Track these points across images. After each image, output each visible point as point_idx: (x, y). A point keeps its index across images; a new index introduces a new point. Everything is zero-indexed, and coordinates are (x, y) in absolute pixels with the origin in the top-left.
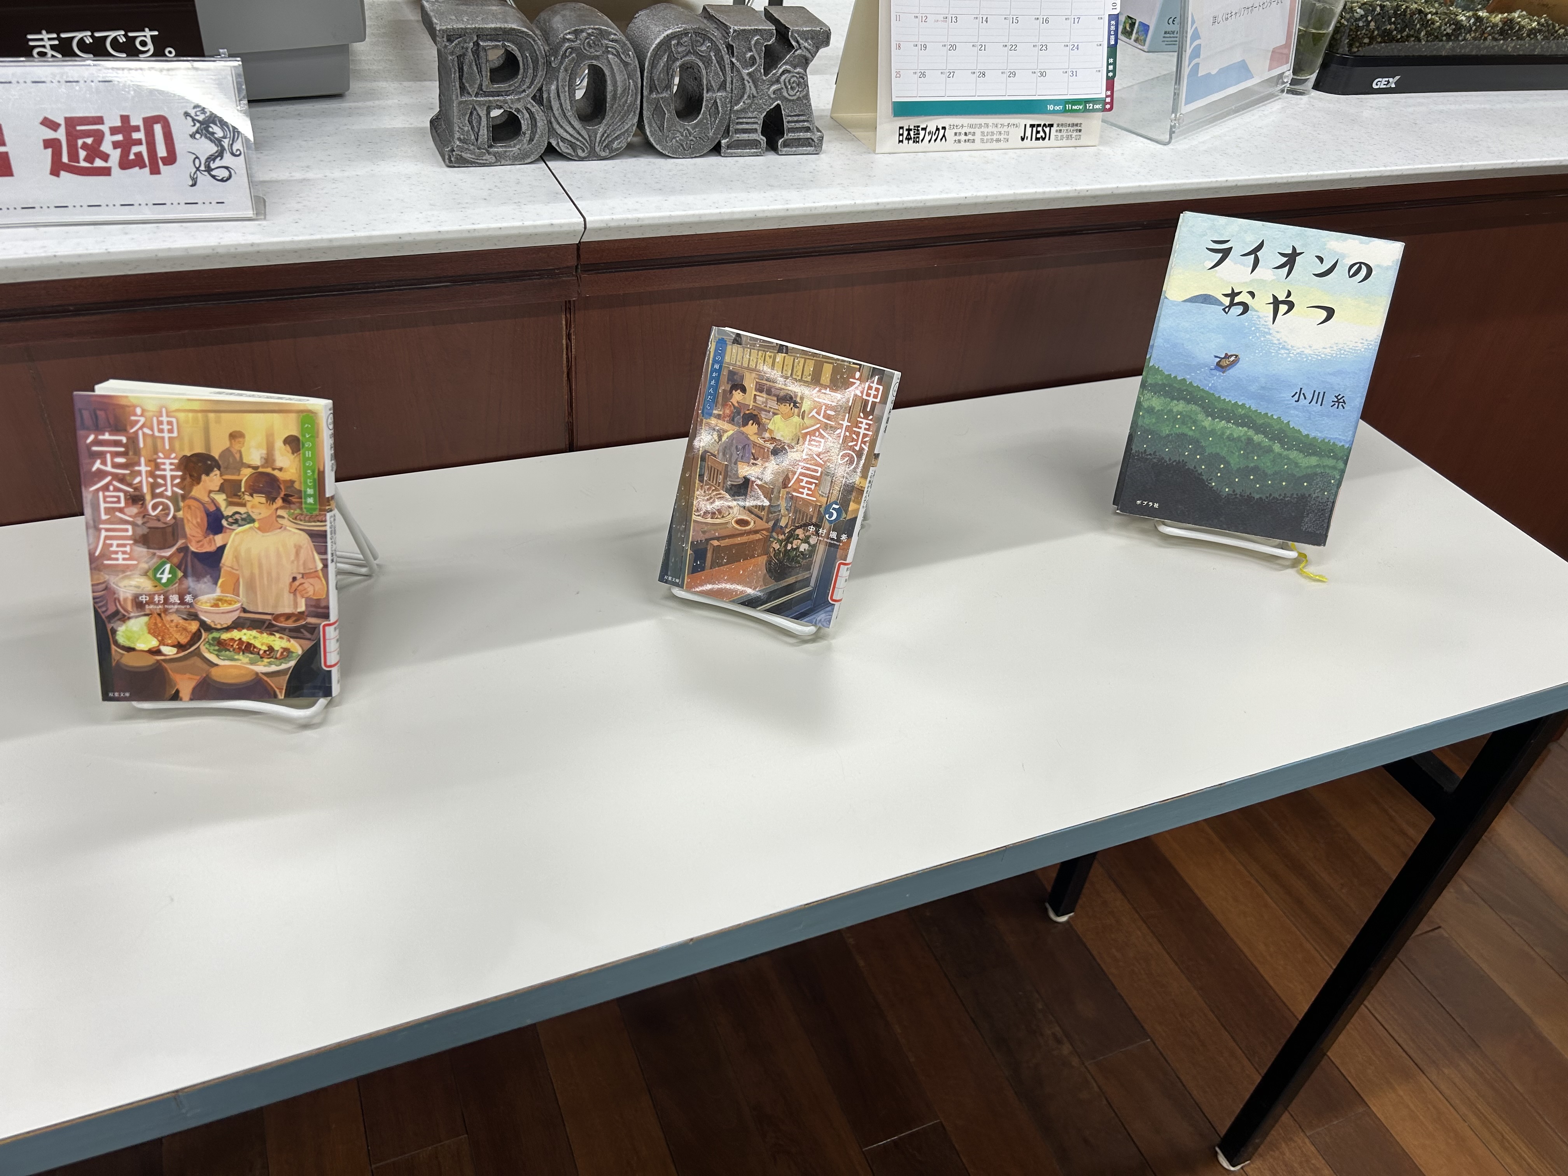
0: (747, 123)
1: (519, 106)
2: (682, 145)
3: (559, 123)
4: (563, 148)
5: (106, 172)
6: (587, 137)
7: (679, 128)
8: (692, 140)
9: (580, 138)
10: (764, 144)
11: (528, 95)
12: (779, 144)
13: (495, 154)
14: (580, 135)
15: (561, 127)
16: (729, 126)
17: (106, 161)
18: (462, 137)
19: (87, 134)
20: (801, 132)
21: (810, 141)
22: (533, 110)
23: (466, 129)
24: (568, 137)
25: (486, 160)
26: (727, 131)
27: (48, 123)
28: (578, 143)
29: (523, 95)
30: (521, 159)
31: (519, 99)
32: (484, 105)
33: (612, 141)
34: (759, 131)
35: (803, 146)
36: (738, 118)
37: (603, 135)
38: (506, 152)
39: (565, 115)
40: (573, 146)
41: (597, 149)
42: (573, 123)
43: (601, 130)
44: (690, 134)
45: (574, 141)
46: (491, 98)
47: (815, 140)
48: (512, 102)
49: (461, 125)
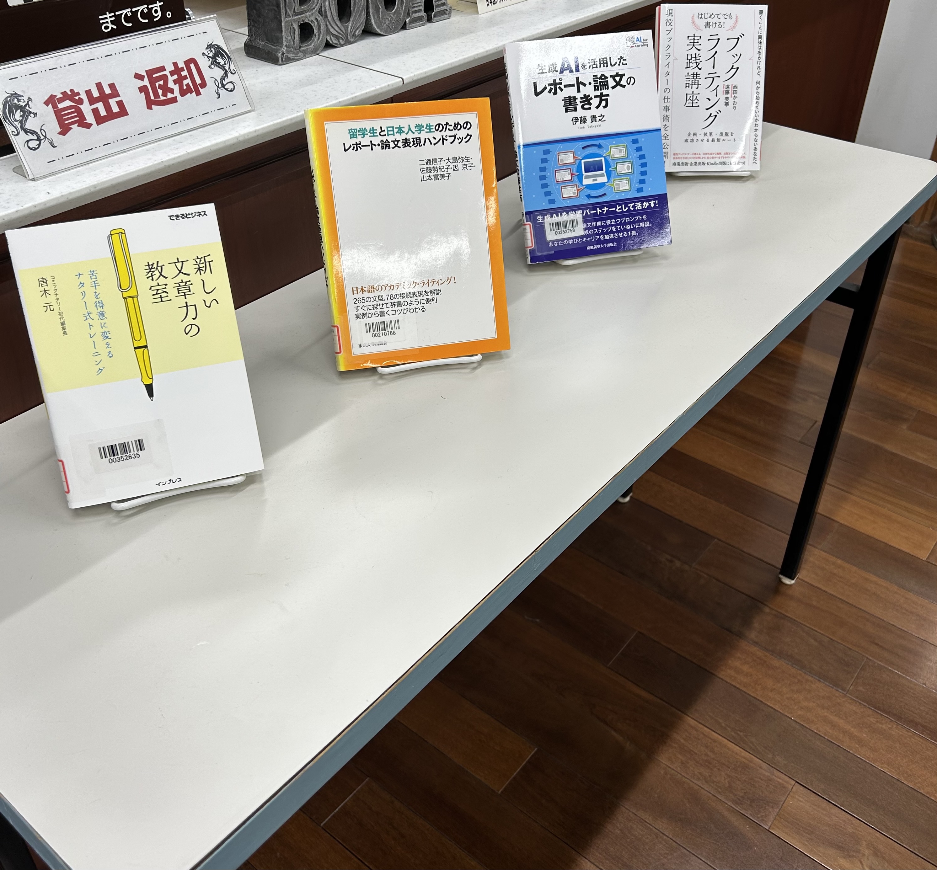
0: (417, 7)
1: (312, 18)
2: (389, 27)
3: (331, 25)
4: (334, 41)
5: (174, 100)
6: (344, 31)
7: (387, 16)
8: (393, 23)
9: (341, 33)
10: (426, 18)
11: (316, 11)
12: (433, 16)
13: (303, 52)
14: (341, 30)
15: (332, 27)
16: (409, 10)
17: (173, 93)
18: (287, 44)
19: (159, 78)
20: (441, 6)
21: (445, 11)
22: (319, 19)
23: (289, 38)
24: (336, 33)
25: (300, 56)
26: (408, 14)
27: (138, 77)
28: (340, 36)
29: (314, 11)
30: (315, 52)
31: (312, 14)
32: (297, 21)
33: (355, 32)
34: (423, 10)
35: (442, 15)
36: (413, 4)
37: (351, 28)
38: (307, 49)
39: (333, 19)
40: (337, 38)
41: (349, 37)
42: (337, 23)
43: (350, 25)
44: (392, 18)
45: (338, 35)
46: (299, 16)
47: (448, 10)
48: (310, 17)
49: (286, 37)
